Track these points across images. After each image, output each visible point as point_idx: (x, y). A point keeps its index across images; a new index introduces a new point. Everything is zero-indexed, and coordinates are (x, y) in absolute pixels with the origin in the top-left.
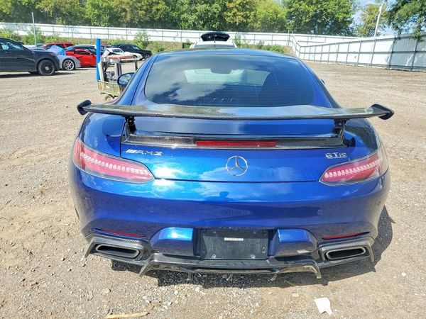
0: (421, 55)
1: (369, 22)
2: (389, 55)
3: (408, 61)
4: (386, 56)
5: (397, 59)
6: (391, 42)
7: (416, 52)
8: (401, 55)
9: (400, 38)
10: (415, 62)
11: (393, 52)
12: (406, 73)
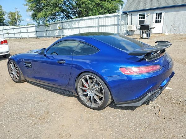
0: (49, 32)
1: (13, 20)
2: (36, 33)
3: (44, 34)
4: (34, 33)
5: (39, 34)
6: (35, 28)
7: (46, 31)
8: (40, 32)
9: (39, 26)
10: (47, 34)
11: (37, 32)
12: (45, 39)
